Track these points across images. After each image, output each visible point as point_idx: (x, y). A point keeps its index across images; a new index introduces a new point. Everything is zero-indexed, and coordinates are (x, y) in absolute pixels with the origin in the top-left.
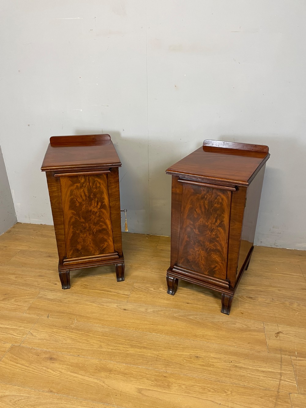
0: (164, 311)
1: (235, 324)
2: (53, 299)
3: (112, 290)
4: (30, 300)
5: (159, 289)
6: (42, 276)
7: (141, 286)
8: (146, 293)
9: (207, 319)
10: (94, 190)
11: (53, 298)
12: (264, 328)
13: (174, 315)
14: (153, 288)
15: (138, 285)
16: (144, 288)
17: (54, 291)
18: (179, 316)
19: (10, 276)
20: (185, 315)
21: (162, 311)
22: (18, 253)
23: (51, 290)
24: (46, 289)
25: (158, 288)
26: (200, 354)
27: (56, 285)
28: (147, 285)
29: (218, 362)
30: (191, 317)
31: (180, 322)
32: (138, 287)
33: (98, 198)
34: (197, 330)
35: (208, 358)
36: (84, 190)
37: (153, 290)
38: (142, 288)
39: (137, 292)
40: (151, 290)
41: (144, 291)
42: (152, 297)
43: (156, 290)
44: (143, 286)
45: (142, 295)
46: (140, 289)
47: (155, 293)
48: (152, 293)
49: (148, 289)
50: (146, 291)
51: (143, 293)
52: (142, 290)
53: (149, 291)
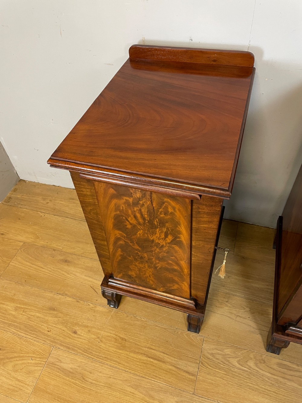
2: (71, 370)
3: (167, 358)
4: (36, 368)
6: (54, 310)
7: (215, 351)
8: (225, 371)
10: (162, 216)
11: (71, 368)
14: (238, 359)
15: (210, 350)
16: (220, 357)
17: (73, 350)
19: (7, 305)
22: (20, 250)
23: (69, 348)
24: (61, 345)
25: (247, 362)
27: (76, 336)
28: (228, 351)
32: (212, 354)
33: (167, 229)
36: (140, 210)
37: (237, 364)
39: (210, 368)
40: (233, 365)
41: (222, 366)
42: (236, 383)
43: (241, 365)
44: (218, 351)
45: (218, 376)
46: (214, 361)
47: (242, 375)
48: (235, 372)
49: (229, 362)
50: (225, 366)
51: (220, 370)
52: (217, 364)
53: (231, 367)
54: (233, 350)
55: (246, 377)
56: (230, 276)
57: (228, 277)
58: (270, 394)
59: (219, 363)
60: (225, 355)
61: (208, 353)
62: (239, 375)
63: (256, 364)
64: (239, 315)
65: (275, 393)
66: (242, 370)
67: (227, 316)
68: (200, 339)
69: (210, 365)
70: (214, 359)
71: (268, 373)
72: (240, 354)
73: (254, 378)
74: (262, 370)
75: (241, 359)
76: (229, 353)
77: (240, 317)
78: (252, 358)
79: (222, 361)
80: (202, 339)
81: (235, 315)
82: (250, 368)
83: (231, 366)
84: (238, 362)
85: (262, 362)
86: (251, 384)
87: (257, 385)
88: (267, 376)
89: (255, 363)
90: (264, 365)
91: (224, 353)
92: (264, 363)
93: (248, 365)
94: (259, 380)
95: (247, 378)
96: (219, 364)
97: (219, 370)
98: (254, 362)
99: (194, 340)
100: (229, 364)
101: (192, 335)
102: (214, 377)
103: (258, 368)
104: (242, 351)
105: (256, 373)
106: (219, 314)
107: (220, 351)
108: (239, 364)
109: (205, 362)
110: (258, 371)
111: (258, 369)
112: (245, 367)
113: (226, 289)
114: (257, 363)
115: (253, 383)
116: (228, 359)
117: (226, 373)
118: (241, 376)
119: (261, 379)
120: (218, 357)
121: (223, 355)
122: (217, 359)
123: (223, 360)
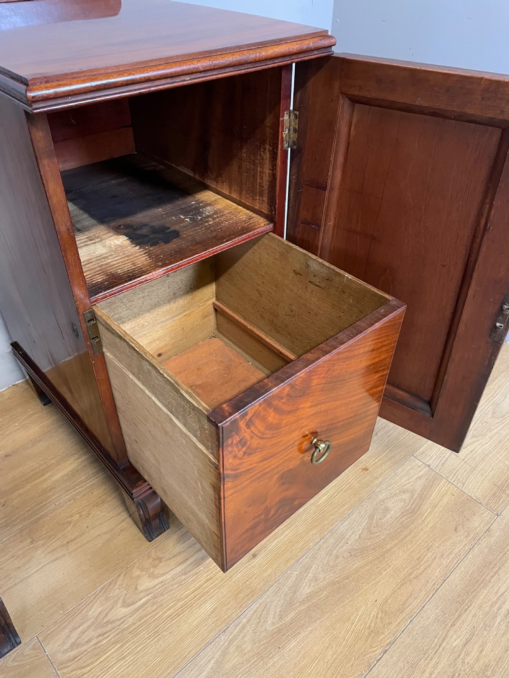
0: (232, 649)
1: (387, 510)
5: (140, 588)
7: (75, 635)
8: (117, 642)
9: (337, 557)
12: (429, 466)
13: (266, 630)
14: (121, 601)
15: (64, 643)
16: (91, 633)
18: (281, 618)
20: (288, 598)
21: (224, 654)
25: (136, 589)
26: (436, 672)
28: (96, 610)
29: (483, 646)
30: (305, 590)
31: (303, 635)
32: (74, 645)
34: (357, 610)
35: (460, 661)
37: (125, 611)
38: (85, 638)
39: (89, 668)
40: (121, 618)
41: (105, 641)
42: (148, 638)
43: (133, 603)
44: (81, 628)
45: (113, 663)
46: (85, 651)
47: (146, 616)
48: (134, 624)
49: (111, 623)
50: (108, 636)
51: (107, 652)
52: (95, 648)
53: (119, 625)
54: (102, 598)
55: (153, 611)
56: (5, 502)
57: (4, 505)
58: (204, 590)
59: (96, 644)
60: (96, 619)
61: (67, 651)
62: (143, 621)
63: (152, 576)
64: (68, 540)
65: (208, 581)
66: (141, 608)
67: (50, 562)
68: (33, 649)
69: (85, 664)
70: (85, 648)
71: (177, 568)
72: (117, 591)
73: (166, 596)
74: (167, 573)
75: (126, 595)
76: (100, 610)
77: (72, 541)
78: (139, 576)
79: (99, 636)
80: (34, 644)
81: (62, 546)
82: (148, 592)
83: (119, 623)
84: (125, 605)
85: (157, 562)
86: (169, 609)
87: (179, 600)
88: (179, 572)
89: (150, 577)
90: (163, 564)
91: (92, 620)
92: (160, 562)
93: (142, 591)
94: (173, 591)
95: (156, 610)
96: (99, 645)
97: (105, 654)
98: (147, 575)
99: (23, 663)
100: (113, 625)
101: (11, 660)
102: (107, 674)
103: (158, 577)
104: (116, 583)
105: (162, 586)
106: (33, 574)
107: (83, 623)
108: (129, 605)
109: (72, 671)
110: (162, 582)
111: (161, 579)
112: (140, 600)
113: (15, 526)
114: (152, 573)
115: (170, 605)
116: (105, 620)
117: (120, 644)
118: (145, 619)
119: (175, 586)
120: (87, 639)
121: (93, 623)
122: (89, 641)
123: (100, 631)
